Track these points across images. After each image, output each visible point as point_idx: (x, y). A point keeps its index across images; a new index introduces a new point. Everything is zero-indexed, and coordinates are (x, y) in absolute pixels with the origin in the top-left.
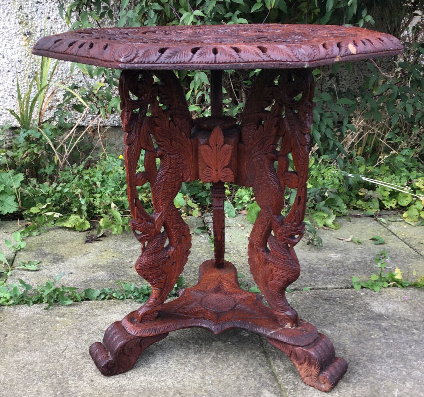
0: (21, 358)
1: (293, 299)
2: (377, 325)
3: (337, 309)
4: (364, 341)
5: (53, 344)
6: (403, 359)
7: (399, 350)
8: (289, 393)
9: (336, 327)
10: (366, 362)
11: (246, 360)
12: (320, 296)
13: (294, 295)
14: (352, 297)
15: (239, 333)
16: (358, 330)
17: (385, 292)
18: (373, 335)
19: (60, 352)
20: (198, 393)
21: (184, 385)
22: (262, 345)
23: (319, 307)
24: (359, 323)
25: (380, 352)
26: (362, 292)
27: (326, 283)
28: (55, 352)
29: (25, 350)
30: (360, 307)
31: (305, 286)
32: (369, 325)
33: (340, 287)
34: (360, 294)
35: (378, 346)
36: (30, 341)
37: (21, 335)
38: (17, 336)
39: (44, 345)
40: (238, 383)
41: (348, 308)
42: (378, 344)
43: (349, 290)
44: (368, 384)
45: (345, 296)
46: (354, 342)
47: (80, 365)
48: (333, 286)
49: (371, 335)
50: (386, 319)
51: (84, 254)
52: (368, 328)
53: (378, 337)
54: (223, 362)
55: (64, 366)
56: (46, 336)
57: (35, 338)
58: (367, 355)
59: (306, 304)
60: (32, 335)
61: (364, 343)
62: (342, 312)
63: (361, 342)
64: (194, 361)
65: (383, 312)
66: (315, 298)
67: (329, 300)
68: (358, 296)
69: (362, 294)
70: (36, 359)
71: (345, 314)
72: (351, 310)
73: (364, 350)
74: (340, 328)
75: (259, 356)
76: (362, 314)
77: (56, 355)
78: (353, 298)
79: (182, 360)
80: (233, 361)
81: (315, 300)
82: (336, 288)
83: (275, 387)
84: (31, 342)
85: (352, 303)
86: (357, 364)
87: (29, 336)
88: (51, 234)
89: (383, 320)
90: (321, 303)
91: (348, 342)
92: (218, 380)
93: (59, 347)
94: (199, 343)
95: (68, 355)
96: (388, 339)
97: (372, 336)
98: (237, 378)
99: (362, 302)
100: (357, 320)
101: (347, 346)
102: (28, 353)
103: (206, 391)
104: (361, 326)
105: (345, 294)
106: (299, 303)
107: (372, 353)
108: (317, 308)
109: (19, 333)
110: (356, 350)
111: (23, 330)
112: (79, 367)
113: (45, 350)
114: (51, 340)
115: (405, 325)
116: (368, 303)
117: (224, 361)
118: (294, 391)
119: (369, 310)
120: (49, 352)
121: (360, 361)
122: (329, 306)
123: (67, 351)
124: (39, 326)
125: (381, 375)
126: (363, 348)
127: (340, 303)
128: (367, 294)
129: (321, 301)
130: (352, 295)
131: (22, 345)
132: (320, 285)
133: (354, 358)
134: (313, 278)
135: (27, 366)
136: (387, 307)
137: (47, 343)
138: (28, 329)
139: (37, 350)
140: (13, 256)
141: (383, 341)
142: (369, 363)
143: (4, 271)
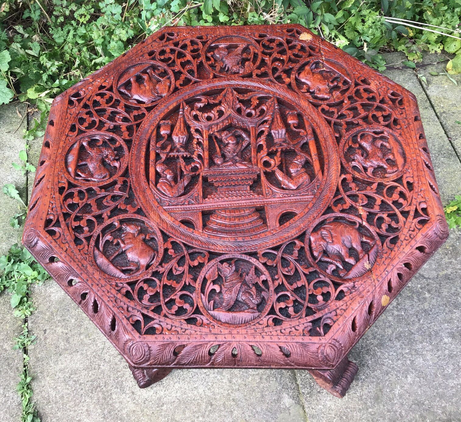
0: (65, 364)
5: (90, 341)
6: (410, 339)
7: (408, 326)
8: (305, 399)
19: (99, 353)
20: (226, 403)
21: (214, 394)
25: (390, 331)
28: (95, 354)
29: (67, 352)
35: (389, 322)
36: (69, 338)
37: (59, 330)
38: (55, 331)
39: (82, 343)
40: (262, 385)
42: (390, 318)
44: (374, 380)
47: (120, 372)
55: (106, 373)
56: (82, 330)
57: (73, 333)
58: (378, 336)
60: (69, 329)
70: (78, 365)
77: (96, 358)
83: (294, 388)
84: (71, 340)
86: (367, 353)
87: (66, 331)
92: (244, 383)
93: (97, 345)
95: (107, 357)
96: (400, 309)
98: (261, 378)
102: (69, 357)
103: (233, 400)
107: (383, 333)
109: (56, 327)
111: (59, 321)
112: (119, 374)
113: (85, 351)
114: (87, 336)
115: (419, 286)
118: (309, 397)
120: (89, 353)
121: (371, 346)
123: (105, 351)
124: (73, 313)
125: (387, 366)
131: (62, 345)
133: (366, 342)
135: (73, 376)
137: (85, 340)
138: (64, 320)
139: (78, 352)
140: (25, 182)
141: (396, 313)
142: (378, 349)
143: (21, 214)
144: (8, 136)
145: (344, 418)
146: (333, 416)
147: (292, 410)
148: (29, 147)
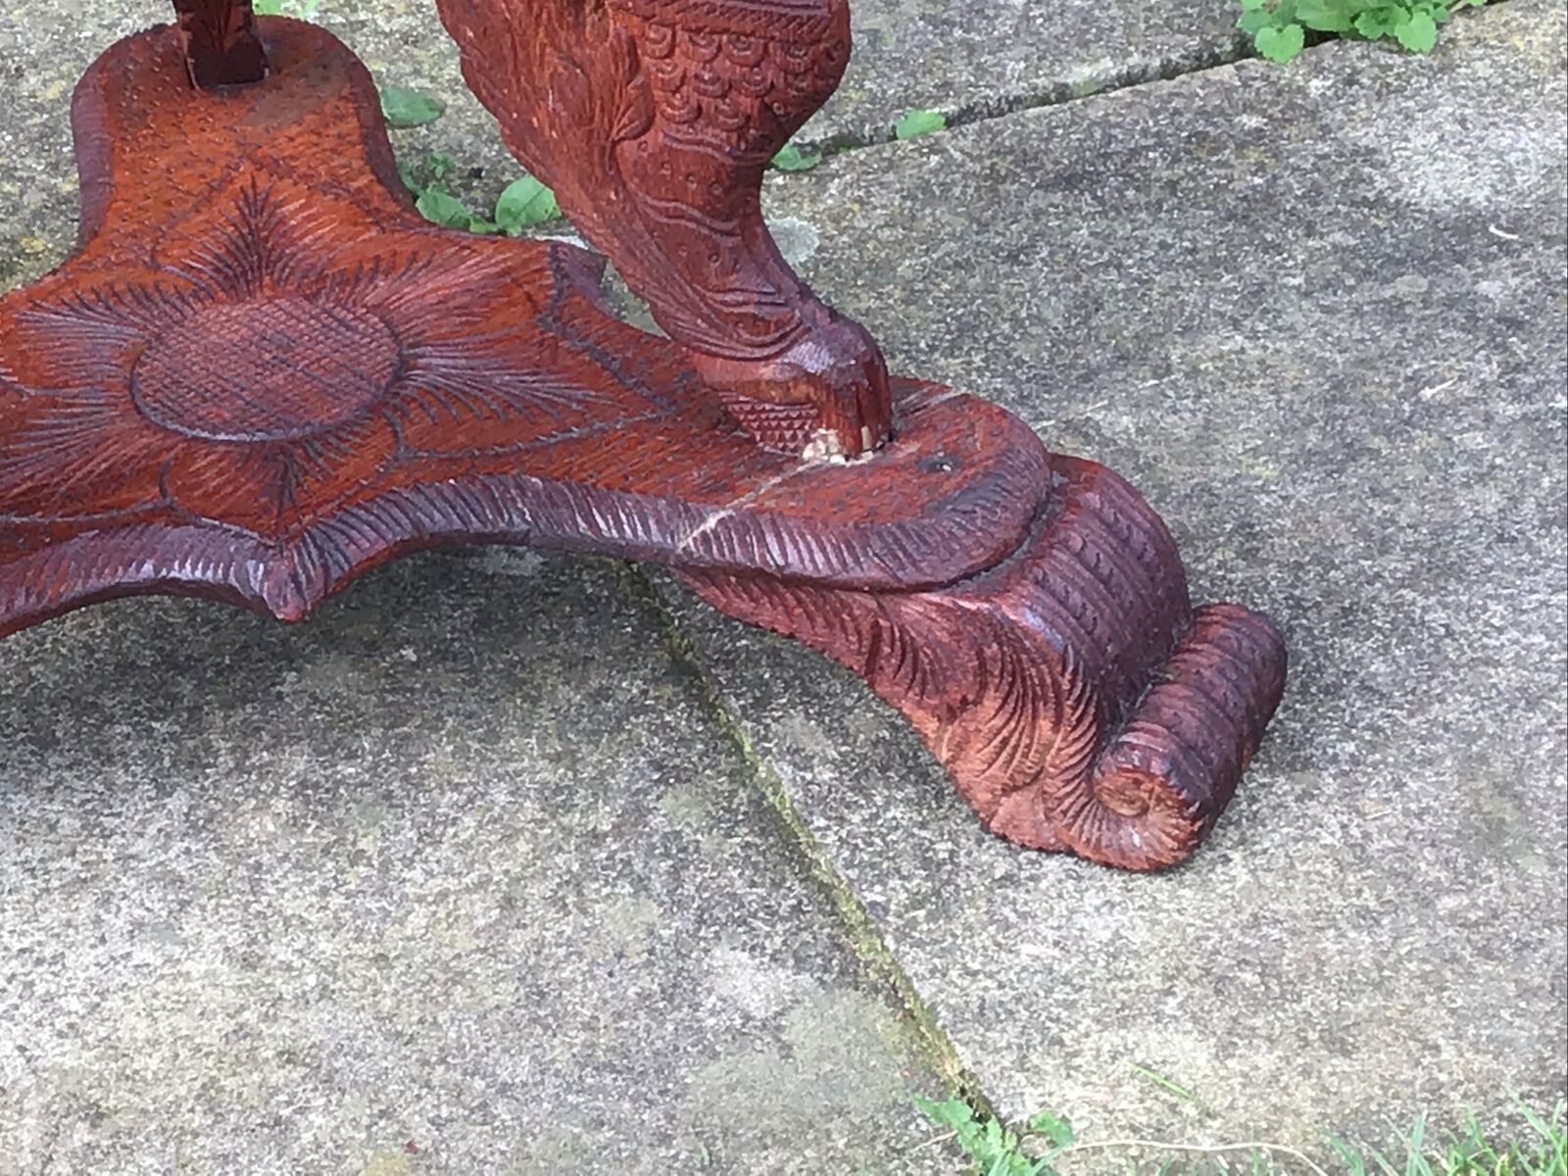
1: (836, 220)
2: (1450, 303)
3: (1160, 233)
4: (1377, 442)
8: (901, 936)
9: (1169, 371)
10: (1409, 595)
11: (556, 759)
12: (1027, 160)
13: (834, 187)
14: (1252, 122)
15: (472, 567)
16: (1322, 365)
17: (1478, 41)
18: (1430, 384)
20: (229, 1083)
21: (111, 1047)
22: (654, 619)
23: (1030, 248)
24: (1328, 310)
25: (1491, 499)
26: (1318, 70)
27: (1050, 52)
30: (1314, 194)
31: (903, 102)
32: (1394, 311)
33: (1157, 63)
34: (1302, 91)
35: (1474, 457)
40: (518, 942)
41: (1231, 216)
42: (1476, 440)
43: (1226, 73)
44: (1439, 748)
45: (1200, 126)
46: (1309, 456)
48: (1108, 67)
49: (1416, 381)
50: (1502, 244)
52: (1390, 339)
53: (1465, 390)
54: (382, 809)
58: (1406, 536)
59: (931, 241)
61: (1375, 453)
62: (1193, 251)
63: (1354, 451)
64: (166, 848)
65: (1480, 197)
66: (995, 177)
67: (1096, 179)
68: (1292, 106)
69: (1316, 86)
71: (1216, 262)
72: (1255, 228)
73: (1380, 508)
74: (1194, 373)
75: (645, 710)
76: (1338, 237)
78: (1259, 130)
79: (67, 862)
80: (456, 787)
81: (996, 198)
82: (1128, 80)
83: (797, 909)
85: (1261, 168)
86: (1349, 619)
89: (1487, 258)
90: (1038, 214)
91: (1267, 470)
92: (366, 949)
94: (175, 698)
96: (1539, 387)
97: (1427, 393)
98: (508, 903)
99: (1323, 148)
100: (1307, 295)
101: (1264, 499)
103: (288, 1057)
104: (1341, 330)
105: (1202, 112)
106: (883, 244)
107: (1442, 516)
108: (1013, 258)
110: (1324, 516)
116: (1371, 151)
117: (388, 796)
118: (931, 917)
119: (1380, 201)
121: (1368, 591)
122: (1102, 225)
125: (1518, 662)
126: (1374, 493)
127: (1172, 186)
128: (1350, 81)
129: (1038, 199)
130: (1249, 108)
132: (1015, 73)
133: (1322, 577)
134: (958, 33)
136: (1500, 155)
141: (1508, 410)
142: (1426, 594)
145: (1249, 977)
146: (1156, 982)
147: (798, 1028)
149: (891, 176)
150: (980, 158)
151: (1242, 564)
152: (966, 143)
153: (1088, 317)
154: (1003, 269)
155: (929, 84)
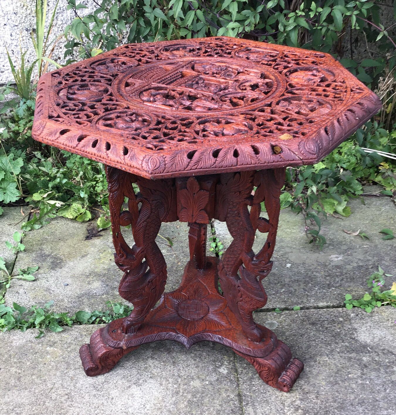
0: (11, 398)
1: (280, 323)
2: (358, 360)
3: (323, 337)
4: (340, 382)
5: (41, 382)
6: (374, 406)
7: (373, 394)
9: (316, 362)
10: (336, 410)
11: (220, 405)
12: (309, 318)
13: (282, 316)
14: (341, 319)
15: (219, 370)
16: (337, 366)
17: (377, 312)
18: (350, 374)
19: (47, 391)
22: (238, 385)
23: (304, 335)
24: (341, 357)
25: (353, 397)
26: (353, 312)
27: (318, 299)
28: (42, 392)
29: (16, 388)
30: (346, 335)
31: (295, 304)
32: (350, 359)
33: (332, 305)
34: (350, 315)
35: (353, 389)
36: (21, 377)
37: (13, 370)
38: (9, 370)
39: (33, 382)
41: (333, 336)
42: (354, 386)
43: (340, 309)
45: (334, 318)
46: (330, 382)
47: (64, 409)
48: (325, 304)
49: (349, 373)
50: (369, 351)
51: (83, 257)
52: (348, 364)
53: (355, 376)
54: (197, 407)
55: (50, 409)
56: (35, 372)
57: (25, 373)
58: (339, 400)
59: (292, 330)
60: (23, 370)
61: (339, 384)
62: (326, 341)
63: (337, 383)
64: (170, 406)
65: (368, 341)
66: (303, 321)
67: (317, 324)
68: (348, 318)
69: (352, 315)
70: (24, 400)
71: (328, 344)
72: (336, 339)
73: (337, 394)
74: (319, 363)
75: (233, 400)
76: (346, 344)
77: (43, 396)
78: (341, 321)
79: (159, 405)
80: (207, 406)
81: (303, 325)
82: (328, 307)
84: (22, 379)
85: (340, 328)
87: (20, 371)
88: (54, 226)
89: (366, 353)
90: (307, 329)
91: (324, 383)
93: (46, 385)
94: (178, 382)
95: (54, 396)
96: (365, 378)
97: (350, 375)
99: (350, 327)
100: (339, 353)
101: (322, 388)
102: (17, 393)
104: (342, 361)
105: (335, 316)
106: (286, 329)
107: (345, 398)
108: (301, 336)
109: (11, 367)
110: (329, 393)
111: (15, 363)
112: (62, 411)
113: (33, 389)
114: (39, 377)
115: (387, 360)
116: (356, 329)
117: (198, 405)
119: (354, 339)
120: (37, 391)
121: (331, 408)
122: (315, 333)
123: (53, 391)
124: (30, 358)
126: (337, 391)
127: (327, 328)
128: (357, 315)
129: (308, 326)
130: (342, 317)
131: (13, 382)
132: (312, 302)
133: (325, 404)
134: (307, 292)
135: (16, 409)
136: (374, 334)
137: (36, 380)
138: (20, 362)
139: (26, 389)
140: (14, 259)
141: (360, 382)
142: (338, 411)
143: (4, 281)
144: (9, 227)
148: (25, 235)
149: (290, 317)
150: (302, 317)
151: (315, 399)
152: (301, 313)
153: (308, 349)
154: (300, 337)
155: (300, 301)
